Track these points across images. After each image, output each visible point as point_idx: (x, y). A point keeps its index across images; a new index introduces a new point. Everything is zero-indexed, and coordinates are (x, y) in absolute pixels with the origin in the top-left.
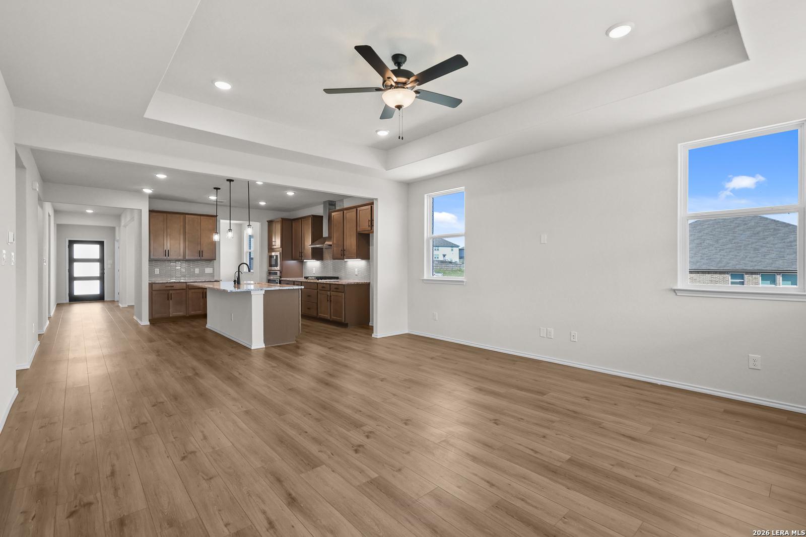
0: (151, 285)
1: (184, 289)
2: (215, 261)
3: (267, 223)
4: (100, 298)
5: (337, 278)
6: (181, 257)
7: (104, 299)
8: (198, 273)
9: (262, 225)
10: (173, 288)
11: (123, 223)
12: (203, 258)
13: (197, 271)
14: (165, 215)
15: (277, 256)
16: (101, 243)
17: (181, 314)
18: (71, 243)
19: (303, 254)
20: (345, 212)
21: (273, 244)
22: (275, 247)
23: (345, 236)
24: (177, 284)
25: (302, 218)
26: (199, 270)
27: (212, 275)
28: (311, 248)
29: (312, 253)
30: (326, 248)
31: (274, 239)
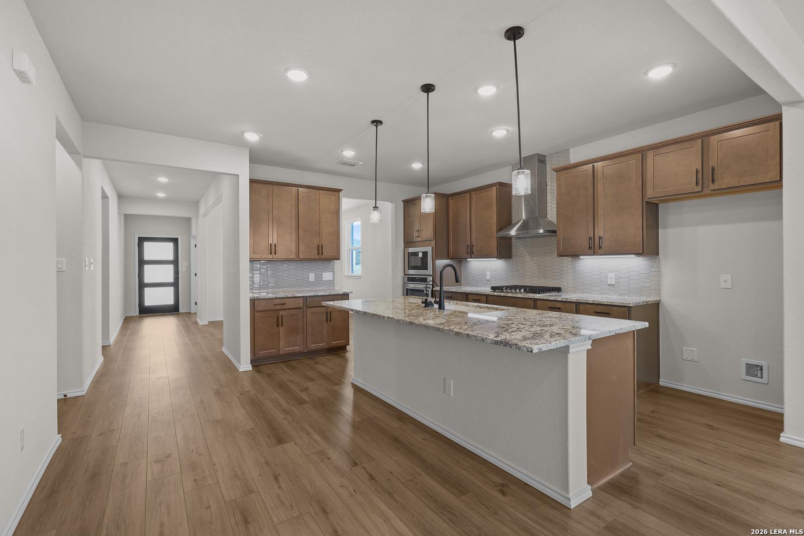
0: (253, 302)
1: (301, 308)
2: (336, 262)
3: (403, 203)
4: (173, 310)
5: (558, 290)
6: (293, 256)
7: (178, 311)
8: (313, 280)
9: (395, 207)
10: (285, 307)
11: (202, 211)
12: (322, 257)
13: (312, 277)
14: (270, 186)
15: (425, 254)
16: (175, 241)
17: (296, 349)
18: (141, 240)
19: (474, 249)
20: (599, 165)
21: (416, 234)
22: (419, 239)
23: (600, 212)
24: (291, 300)
25: (473, 191)
26: (315, 276)
27: (332, 283)
28: (497, 237)
29: (499, 246)
30: (519, 238)
31: (417, 228)
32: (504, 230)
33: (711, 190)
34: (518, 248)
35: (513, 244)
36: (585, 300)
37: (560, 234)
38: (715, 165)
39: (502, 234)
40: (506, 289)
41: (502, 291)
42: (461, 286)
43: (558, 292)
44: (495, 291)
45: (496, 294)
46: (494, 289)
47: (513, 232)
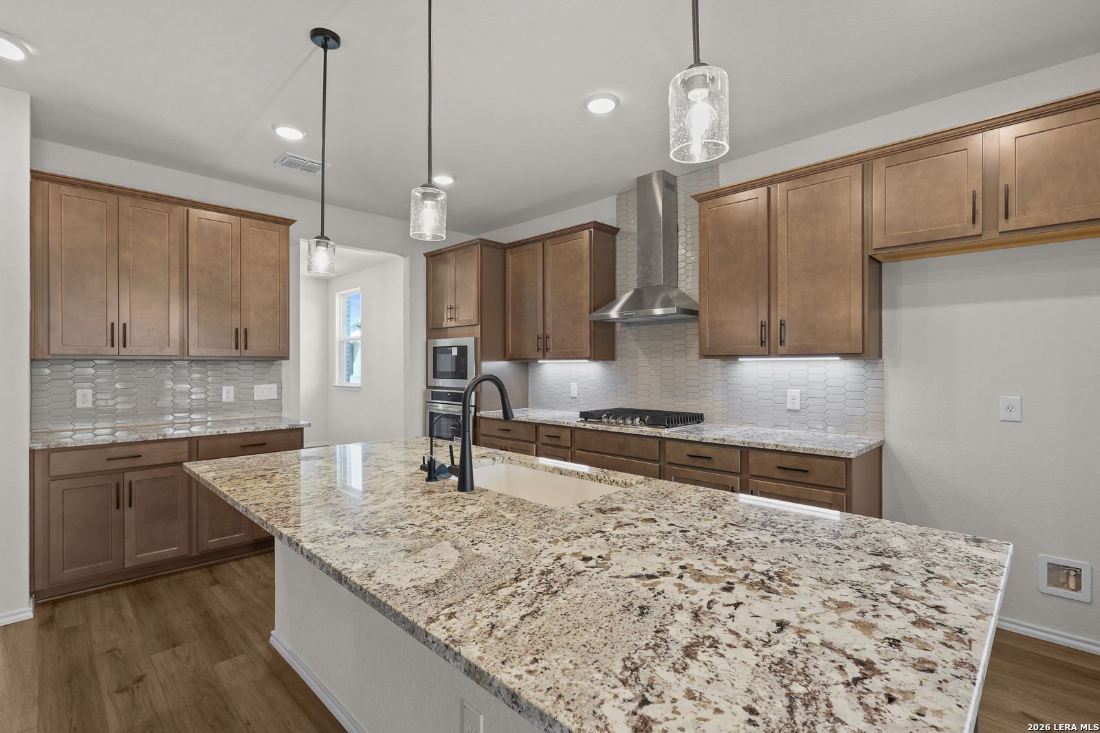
0: (46, 455)
2: (284, 362)
3: (425, 259)
5: (698, 418)
6: (173, 350)
8: (231, 399)
9: (412, 266)
10: (138, 463)
12: (247, 353)
13: (228, 393)
14: (113, 197)
15: (463, 350)
17: (170, 551)
19: (550, 343)
20: (779, 190)
21: (447, 314)
22: (453, 324)
23: (782, 275)
24: (155, 446)
25: (549, 238)
26: (235, 392)
27: (275, 405)
28: (591, 321)
29: (594, 338)
30: (628, 324)
31: (449, 302)
32: (602, 309)
33: (1000, 232)
34: (626, 341)
35: (618, 335)
36: (759, 444)
37: (705, 316)
38: (1011, 182)
39: (598, 315)
40: (608, 417)
41: (601, 422)
42: (528, 407)
43: (698, 423)
44: (586, 419)
45: (588, 426)
46: (585, 416)
47: (614, 314)
